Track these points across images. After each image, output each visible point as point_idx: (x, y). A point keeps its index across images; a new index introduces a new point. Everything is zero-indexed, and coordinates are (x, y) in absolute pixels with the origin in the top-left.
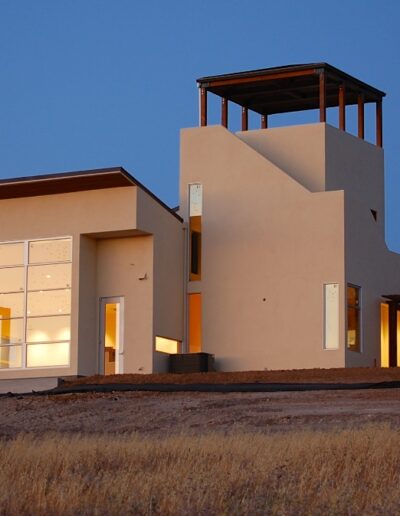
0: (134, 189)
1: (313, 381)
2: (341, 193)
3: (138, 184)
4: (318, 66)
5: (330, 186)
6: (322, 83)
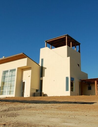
6: (66, 38)
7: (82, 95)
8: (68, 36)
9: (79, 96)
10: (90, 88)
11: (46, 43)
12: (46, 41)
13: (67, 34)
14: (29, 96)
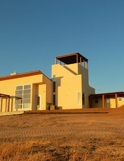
0: (42, 75)
1: (75, 112)
2: (81, 75)
3: (43, 74)
4: (76, 54)
5: (79, 74)
6: (77, 56)
7: (91, 108)
8: (78, 53)
9: (88, 109)
10: (97, 102)
11: (56, 59)
12: (56, 58)
13: (77, 52)
14: (45, 109)
